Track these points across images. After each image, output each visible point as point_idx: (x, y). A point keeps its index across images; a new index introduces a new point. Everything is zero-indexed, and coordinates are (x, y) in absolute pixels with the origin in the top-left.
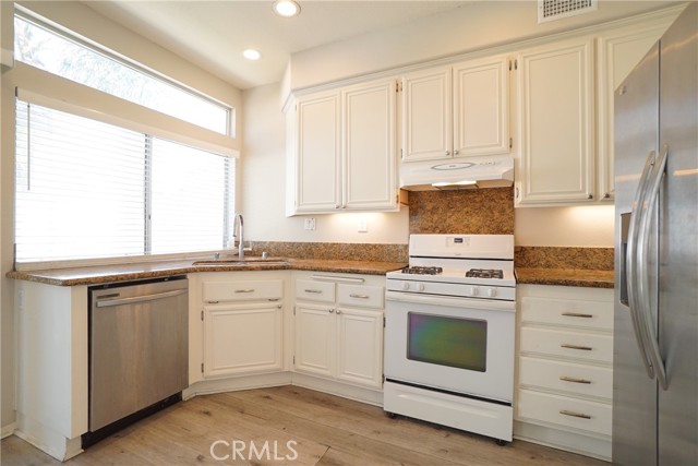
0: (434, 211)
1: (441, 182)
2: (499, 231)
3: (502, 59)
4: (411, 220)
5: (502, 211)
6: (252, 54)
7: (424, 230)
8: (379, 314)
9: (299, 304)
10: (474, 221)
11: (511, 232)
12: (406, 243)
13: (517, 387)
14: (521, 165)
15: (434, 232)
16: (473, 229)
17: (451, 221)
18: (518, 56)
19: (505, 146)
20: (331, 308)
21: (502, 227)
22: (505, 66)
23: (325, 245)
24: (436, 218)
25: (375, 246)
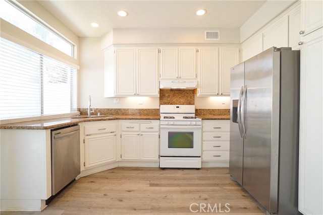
0: (168, 97)
1: (175, 87)
2: (190, 104)
3: (194, 48)
4: (160, 100)
5: (191, 97)
6: (95, 25)
7: (165, 104)
8: (157, 134)
9: (123, 133)
10: (182, 100)
11: (194, 104)
12: (158, 108)
13: (202, 151)
14: (199, 83)
15: (168, 104)
16: (182, 103)
17: (174, 100)
18: (199, 48)
19: (195, 76)
20: (138, 133)
21: (191, 103)
22: (195, 51)
23: (124, 110)
24: (169, 99)
25: (146, 109)
